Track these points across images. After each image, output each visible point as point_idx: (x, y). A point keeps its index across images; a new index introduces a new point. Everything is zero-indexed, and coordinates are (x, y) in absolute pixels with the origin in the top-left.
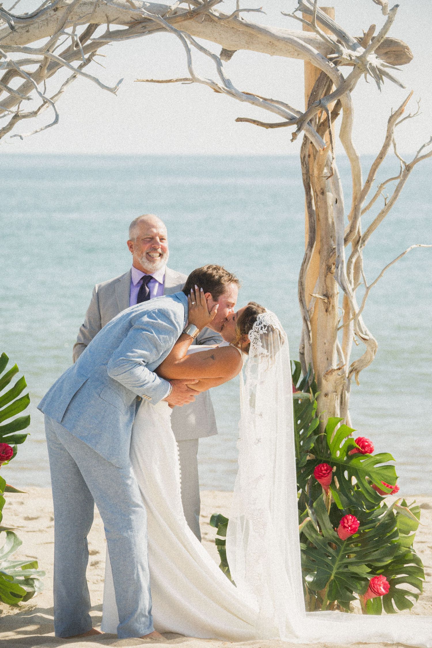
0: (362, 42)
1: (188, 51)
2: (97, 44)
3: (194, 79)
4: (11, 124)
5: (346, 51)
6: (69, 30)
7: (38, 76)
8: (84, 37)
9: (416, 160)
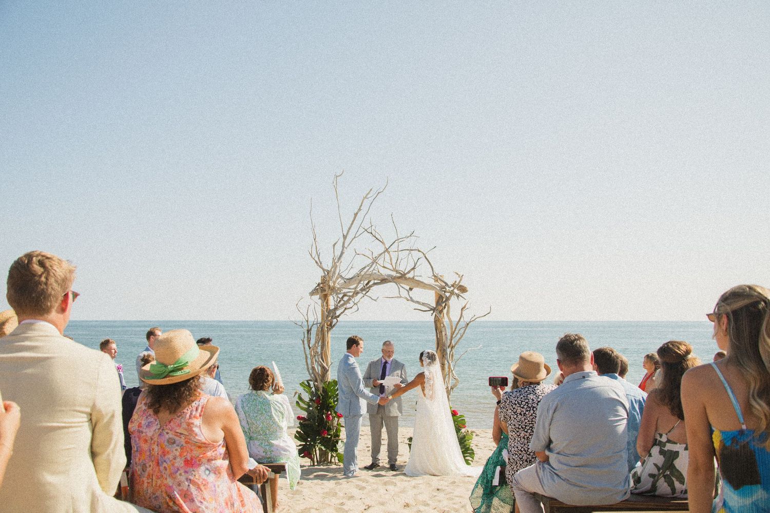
0: (453, 286)
1: (399, 288)
2: (371, 286)
3: (401, 297)
4: (344, 311)
5: (447, 288)
6: (362, 282)
7: (353, 296)
8: (367, 284)
9: (470, 322)
